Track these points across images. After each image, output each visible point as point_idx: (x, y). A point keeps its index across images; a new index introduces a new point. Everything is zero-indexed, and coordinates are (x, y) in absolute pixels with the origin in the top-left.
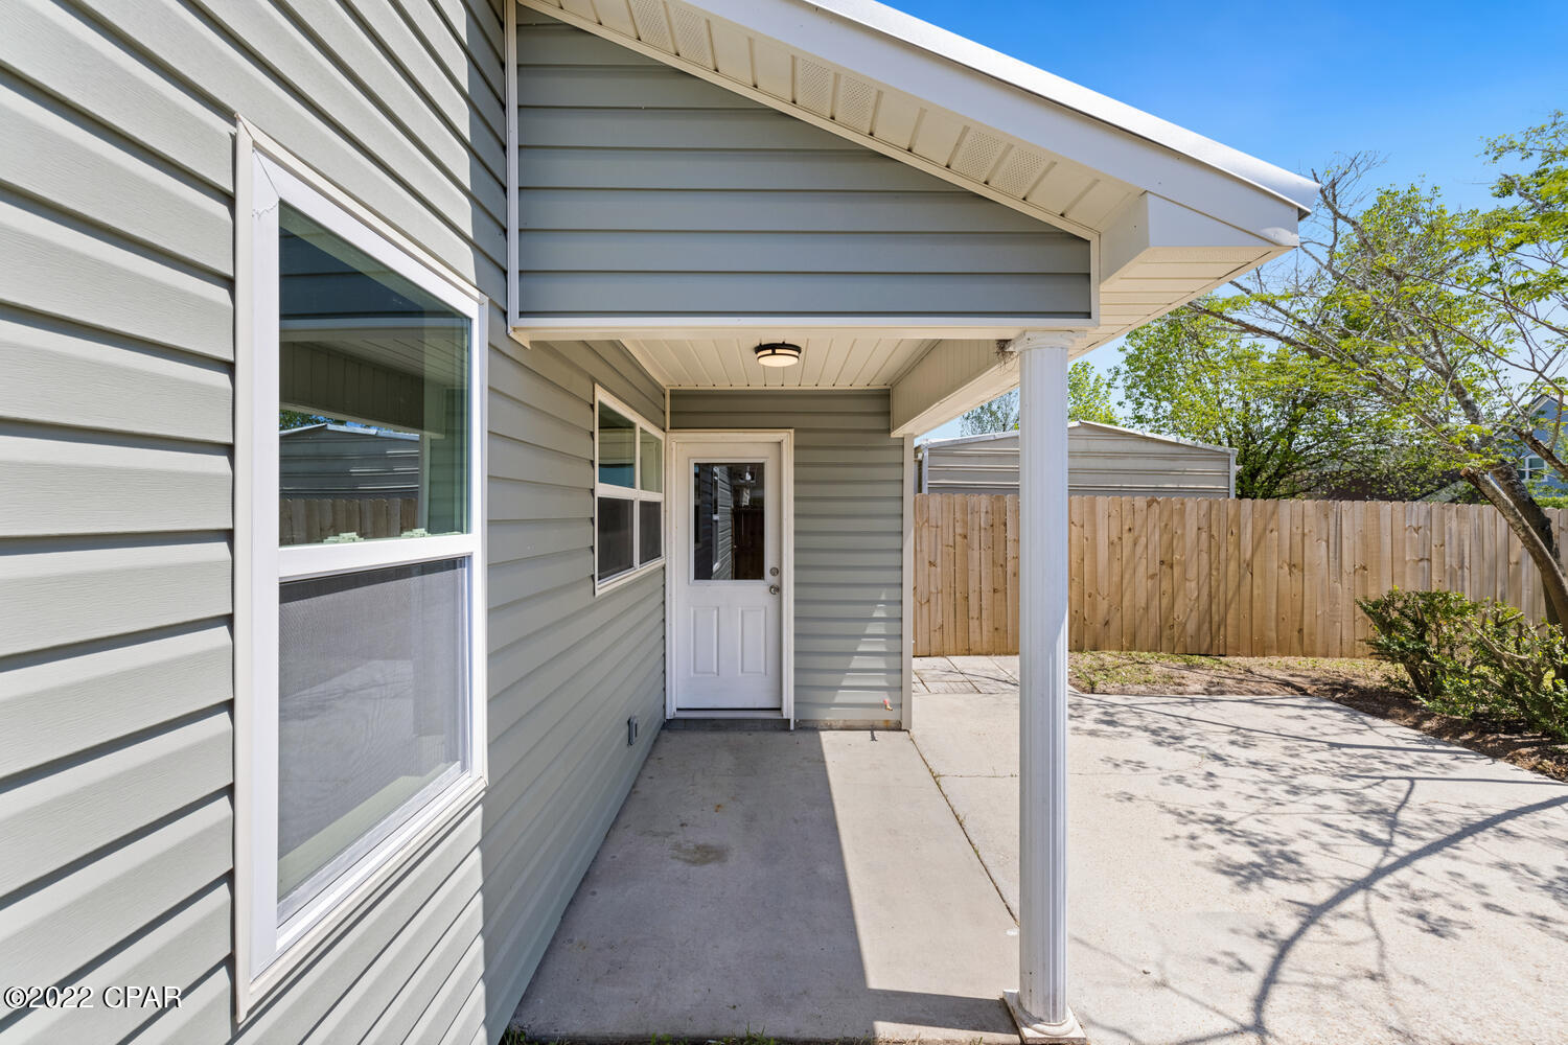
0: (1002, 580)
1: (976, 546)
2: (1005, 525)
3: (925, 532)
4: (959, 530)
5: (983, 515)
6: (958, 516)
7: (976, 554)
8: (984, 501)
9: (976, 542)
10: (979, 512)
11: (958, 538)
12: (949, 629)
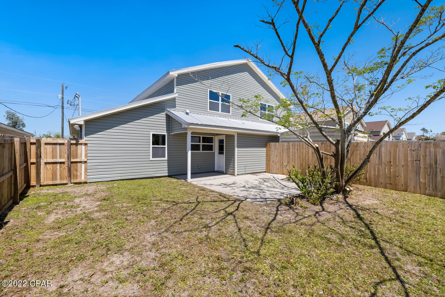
0: (289, 160)
1: (284, 153)
2: (290, 149)
3: (276, 150)
4: (281, 150)
5: (286, 147)
6: (281, 147)
7: (284, 154)
8: (286, 144)
9: (284, 152)
10: (285, 146)
11: (281, 151)
12: (280, 169)
